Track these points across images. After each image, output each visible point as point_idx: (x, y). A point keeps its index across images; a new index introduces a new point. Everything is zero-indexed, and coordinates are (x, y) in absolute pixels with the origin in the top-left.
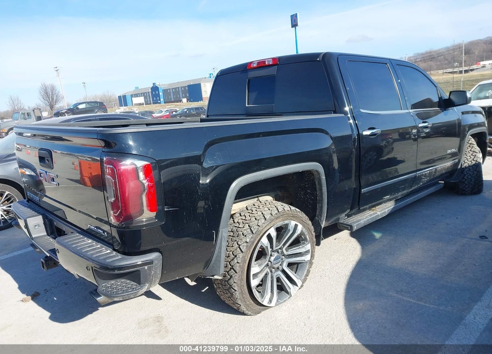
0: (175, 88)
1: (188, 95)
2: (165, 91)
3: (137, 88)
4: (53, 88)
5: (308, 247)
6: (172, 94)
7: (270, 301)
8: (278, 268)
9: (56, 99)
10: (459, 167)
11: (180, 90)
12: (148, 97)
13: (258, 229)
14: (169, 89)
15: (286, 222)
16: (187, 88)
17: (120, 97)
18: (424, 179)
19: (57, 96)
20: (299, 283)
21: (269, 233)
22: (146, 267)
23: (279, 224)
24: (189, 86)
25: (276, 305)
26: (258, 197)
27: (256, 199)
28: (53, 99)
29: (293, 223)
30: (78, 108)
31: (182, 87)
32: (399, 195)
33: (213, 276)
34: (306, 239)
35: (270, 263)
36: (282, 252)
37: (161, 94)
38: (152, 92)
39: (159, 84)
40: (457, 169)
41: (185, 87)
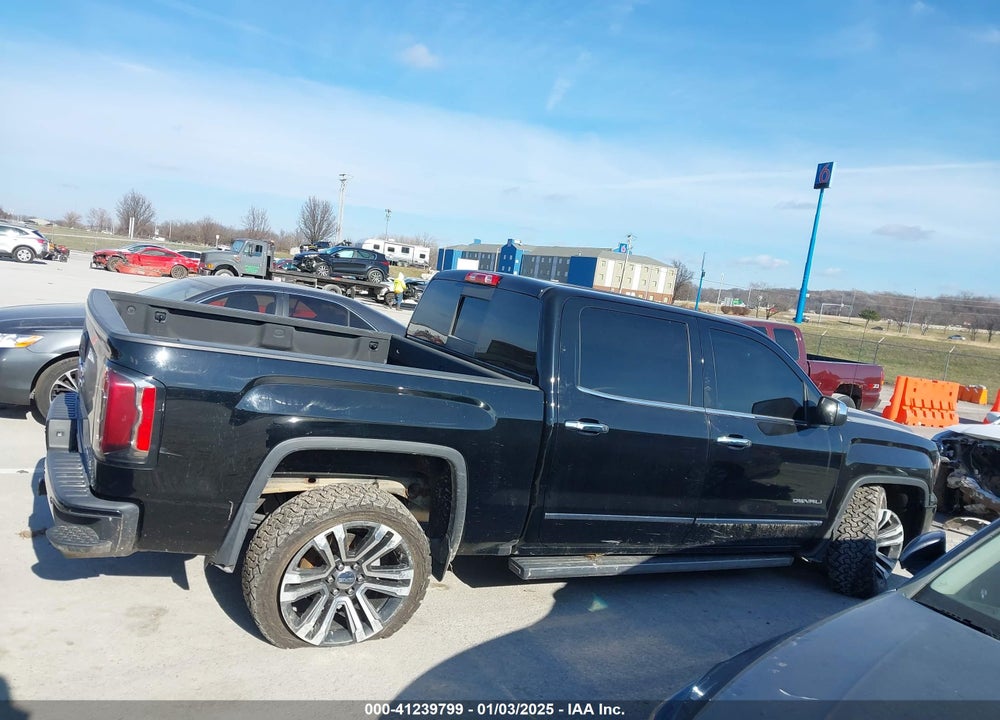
0: (546, 258)
1: (566, 274)
2: (526, 259)
3: (477, 241)
4: (326, 210)
5: (408, 574)
6: (537, 267)
7: (311, 635)
8: (347, 592)
9: (326, 230)
10: (828, 536)
11: (555, 261)
12: (492, 263)
13: (313, 519)
14: (536, 256)
15: (371, 524)
16: (568, 262)
17: (441, 251)
18: (717, 534)
19: (329, 225)
20: (377, 627)
21: (333, 533)
22: (111, 519)
23: (359, 523)
24: (573, 259)
25: (321, 645)
26: (376, 478)
27: (373, 481)
28: (320, 229)
29: (384, 529)
30: (337, 256)
31: (559, 258)
32: (655, 547)
33: (223, 566)
34: (405, 561)
35: (331, 578)
36: (361, 570)
37: (517, 261)
38: (501, 255)
39: (518, 242)
40: (821, 539)
41: (565, 259)
